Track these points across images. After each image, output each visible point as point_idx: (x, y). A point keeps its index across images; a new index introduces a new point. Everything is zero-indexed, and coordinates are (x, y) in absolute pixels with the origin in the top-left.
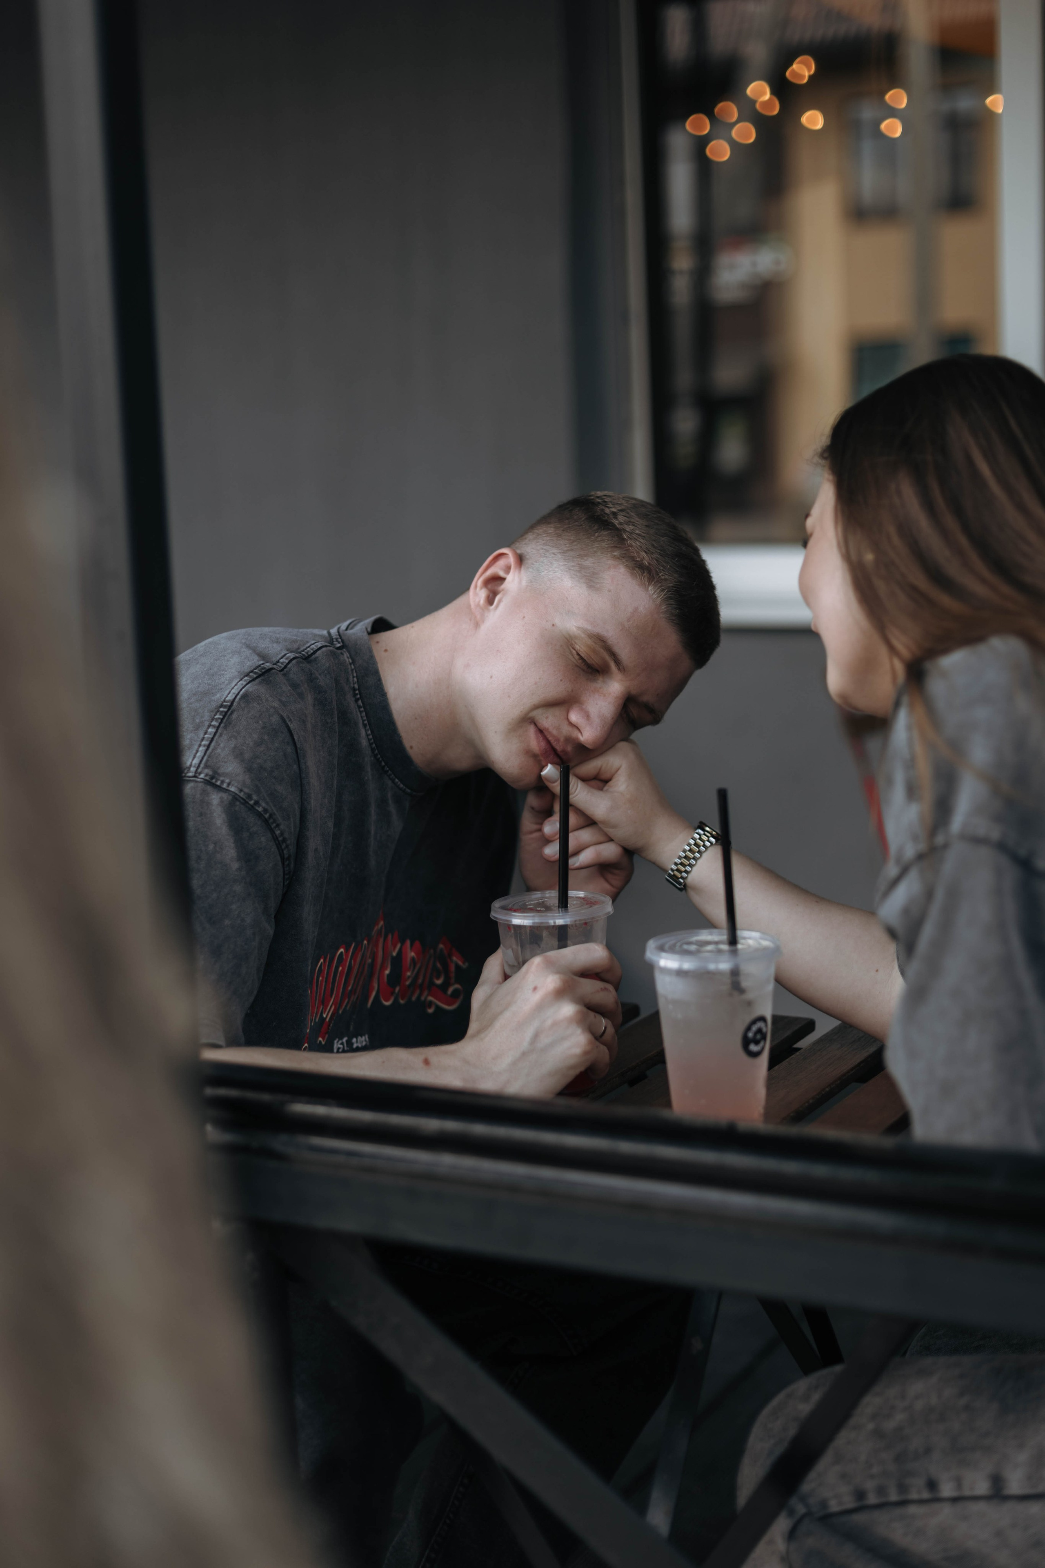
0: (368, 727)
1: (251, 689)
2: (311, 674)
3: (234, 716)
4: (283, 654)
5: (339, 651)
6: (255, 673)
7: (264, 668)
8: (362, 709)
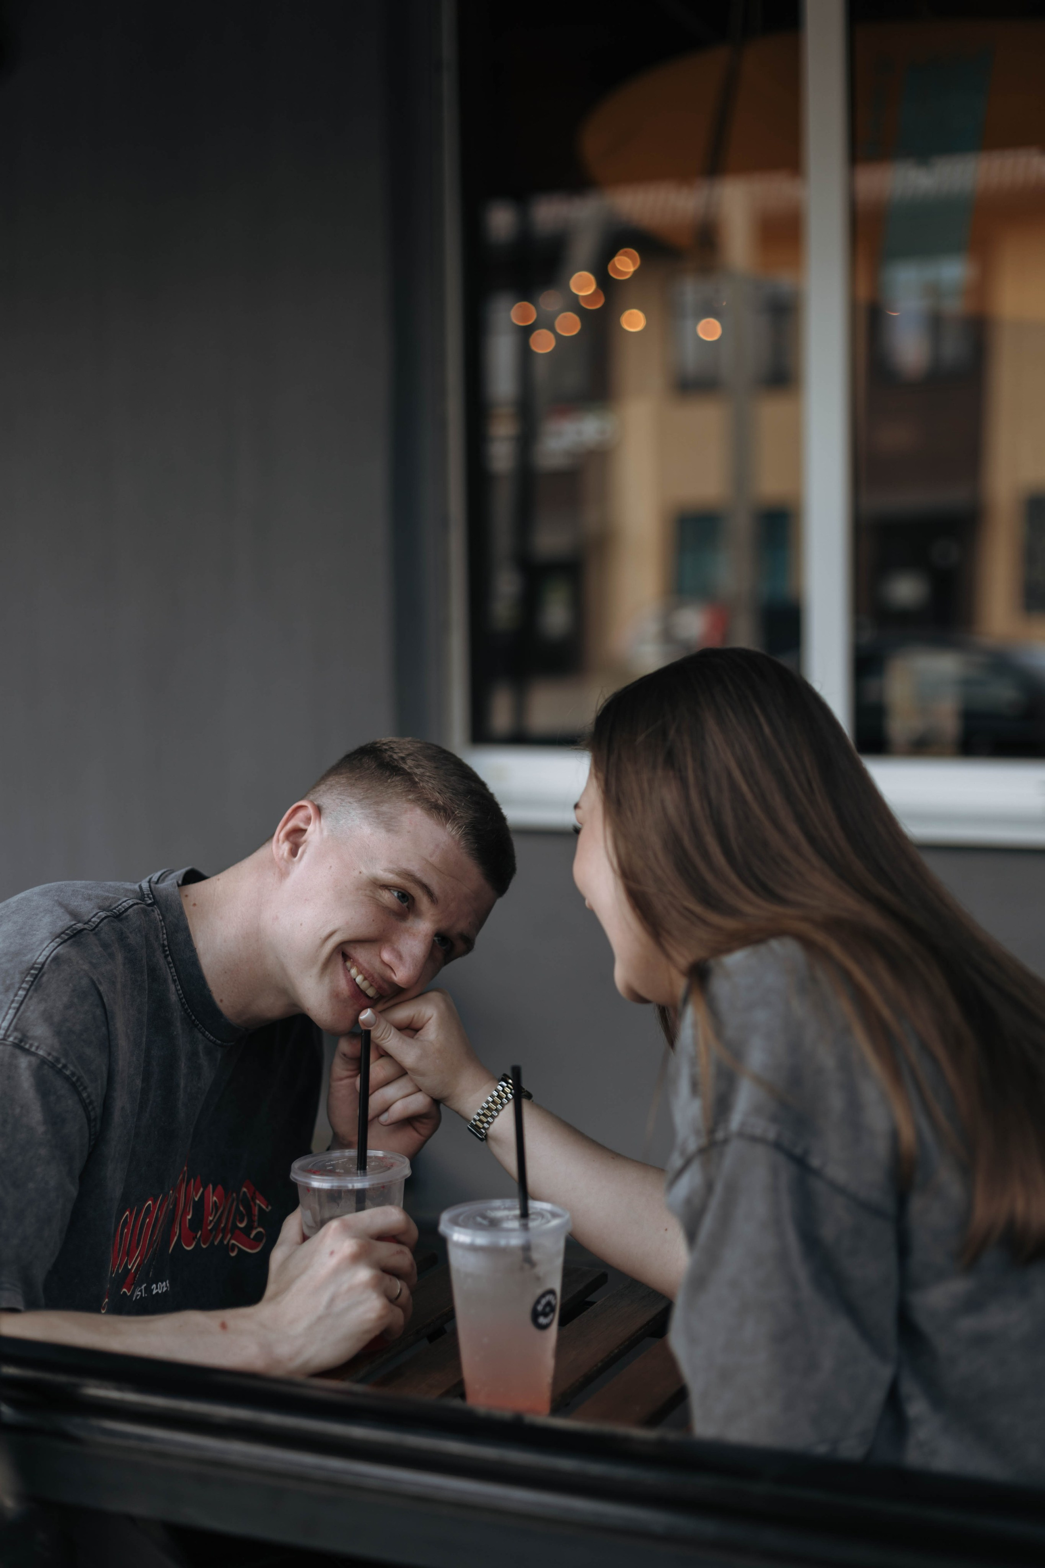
0: (178, 982)
1: (62, 952)
2: (122, 933)
3: (45, 979)
4: (95, 913)
5: (150, 908)
6: (67, 934)
7: (75, 929)
8: (172, 965)
